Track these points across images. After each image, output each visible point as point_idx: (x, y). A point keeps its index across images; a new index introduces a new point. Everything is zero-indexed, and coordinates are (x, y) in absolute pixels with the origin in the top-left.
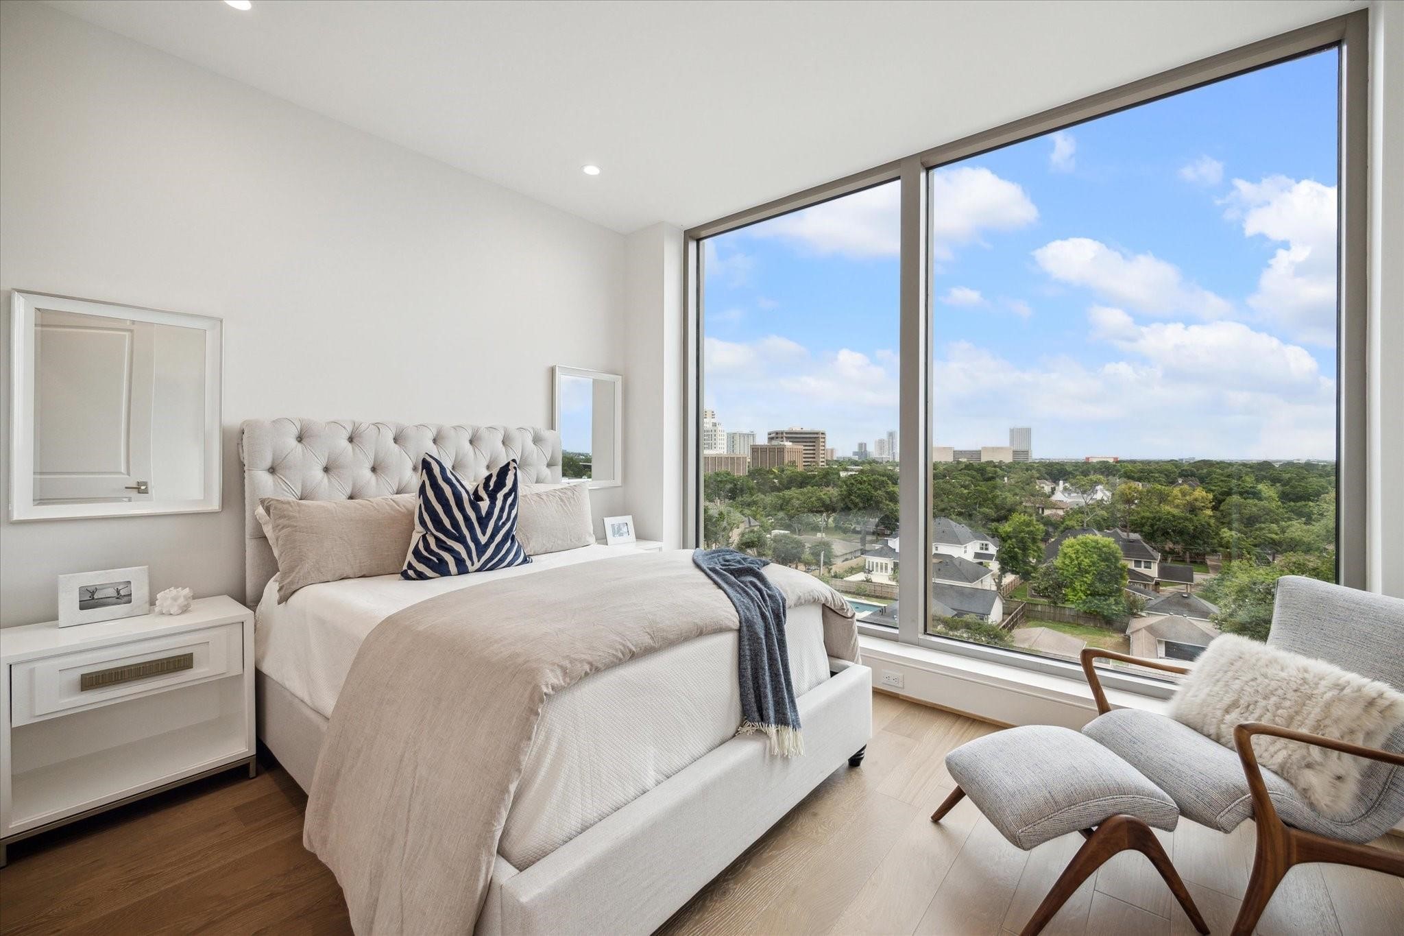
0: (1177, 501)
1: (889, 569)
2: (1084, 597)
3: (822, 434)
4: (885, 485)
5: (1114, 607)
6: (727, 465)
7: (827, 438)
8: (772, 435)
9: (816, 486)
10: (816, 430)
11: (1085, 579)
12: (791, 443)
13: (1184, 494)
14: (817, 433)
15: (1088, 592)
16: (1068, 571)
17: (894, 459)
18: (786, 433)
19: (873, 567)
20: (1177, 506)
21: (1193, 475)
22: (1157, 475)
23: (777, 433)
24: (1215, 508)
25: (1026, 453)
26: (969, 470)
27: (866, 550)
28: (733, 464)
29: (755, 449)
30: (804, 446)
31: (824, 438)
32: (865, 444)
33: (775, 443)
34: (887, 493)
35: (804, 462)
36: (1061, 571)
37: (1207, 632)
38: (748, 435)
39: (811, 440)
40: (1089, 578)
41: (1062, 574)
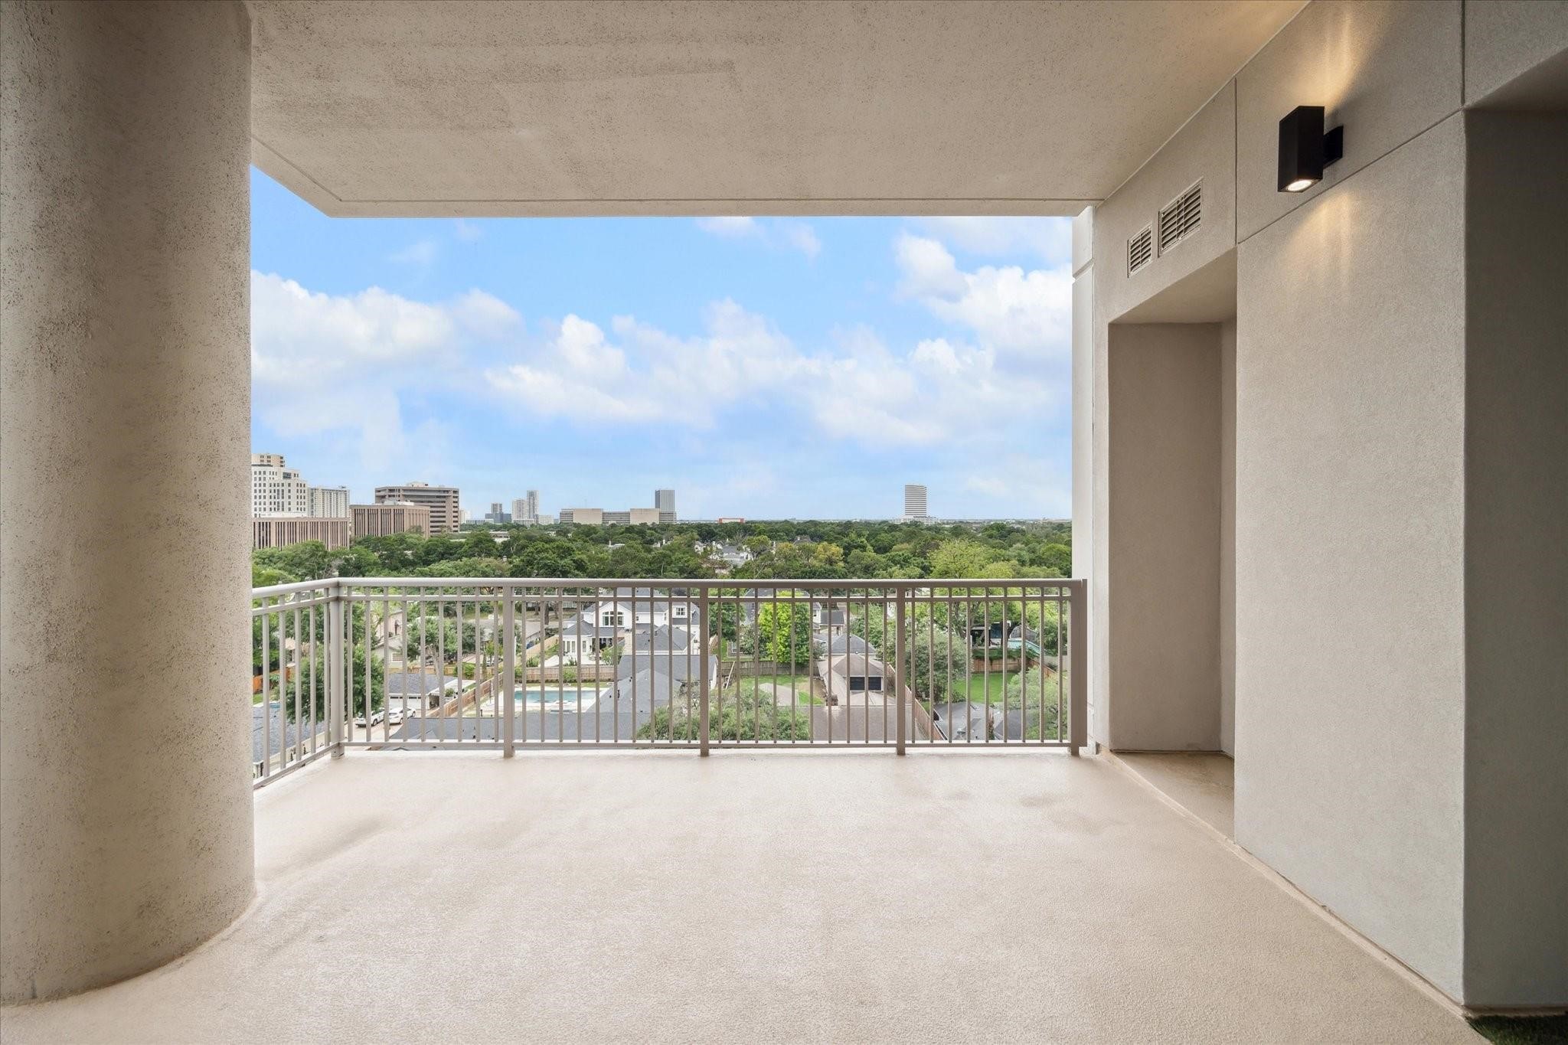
0: (821, 556)
1: (588, 647)
2: (784, 649)
3: (455, 492)
4: (572, 552)
5: (806, 654)
6: (314, 532)
7: (460, 497)
8: (382, 493)
9: (466, 557)
10: (447, 486)
11: (784, 632)
12: (412, 504)
13: (825, 550)
14: (448, 491)
15: (787, 644)
16: (770, 627)
17: (537, 521)
18: (404, 490)
19: (568, 647)
20: (821, 561)
21: (805, 533)
22: (782, 534)
23: (391, 490)
24: (845, 562)
25: (672, 514)
26: (630, 533)
27: (551, 630)
28: (325, 532)
29: (358, 511)
30: (431, 507)
31: (457, 497)
32: (501, 505)
33: (388, 502)
34: (574, 561)
35: (432, 527)
36: (764, 627)
37: (878, 666)
38: (337, 492)
39: (440, 499)
40: (786, 631)
41: (765, 630)
